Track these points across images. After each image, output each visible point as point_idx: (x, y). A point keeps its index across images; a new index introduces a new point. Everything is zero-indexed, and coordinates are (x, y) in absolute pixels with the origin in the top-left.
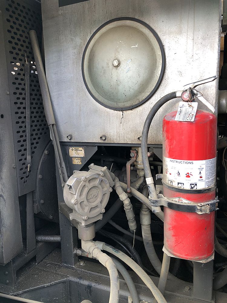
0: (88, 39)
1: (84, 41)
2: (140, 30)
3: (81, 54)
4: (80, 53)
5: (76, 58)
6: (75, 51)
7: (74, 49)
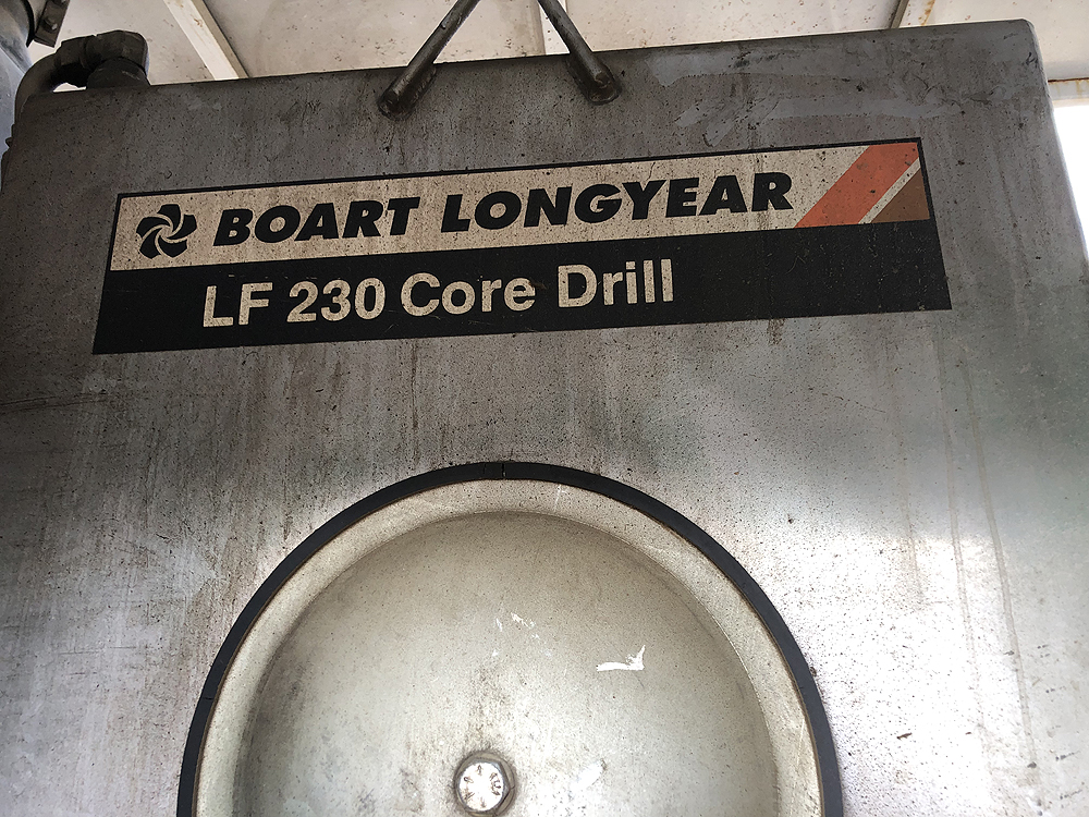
0: (266, 569)
1: (235, 579)
2: (642, 554)
3: (191, 663)
4: (184, 656)
5: (149, 691)
6: (154, 636)
7: (149, 619)
